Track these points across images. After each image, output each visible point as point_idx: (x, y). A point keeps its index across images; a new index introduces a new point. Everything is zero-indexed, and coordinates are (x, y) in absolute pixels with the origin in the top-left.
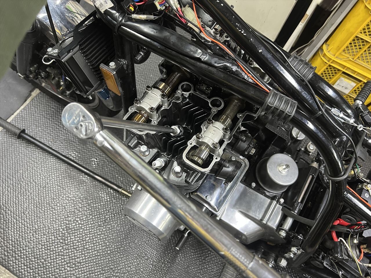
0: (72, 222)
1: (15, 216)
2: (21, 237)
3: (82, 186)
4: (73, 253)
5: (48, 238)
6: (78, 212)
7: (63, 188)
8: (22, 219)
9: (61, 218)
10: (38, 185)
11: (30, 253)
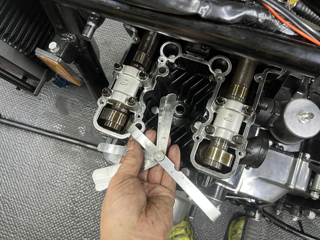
0: (77, 195)
1: (19, 202)
2: (31, 220)
3: (76, 158)
4: (86, 224)
5: (58, 215)
6: (79, 184)
7: (57, 164)
8: (27, 204)
9: (65, 194)
10: (32, 167)
11: (45, 233)
